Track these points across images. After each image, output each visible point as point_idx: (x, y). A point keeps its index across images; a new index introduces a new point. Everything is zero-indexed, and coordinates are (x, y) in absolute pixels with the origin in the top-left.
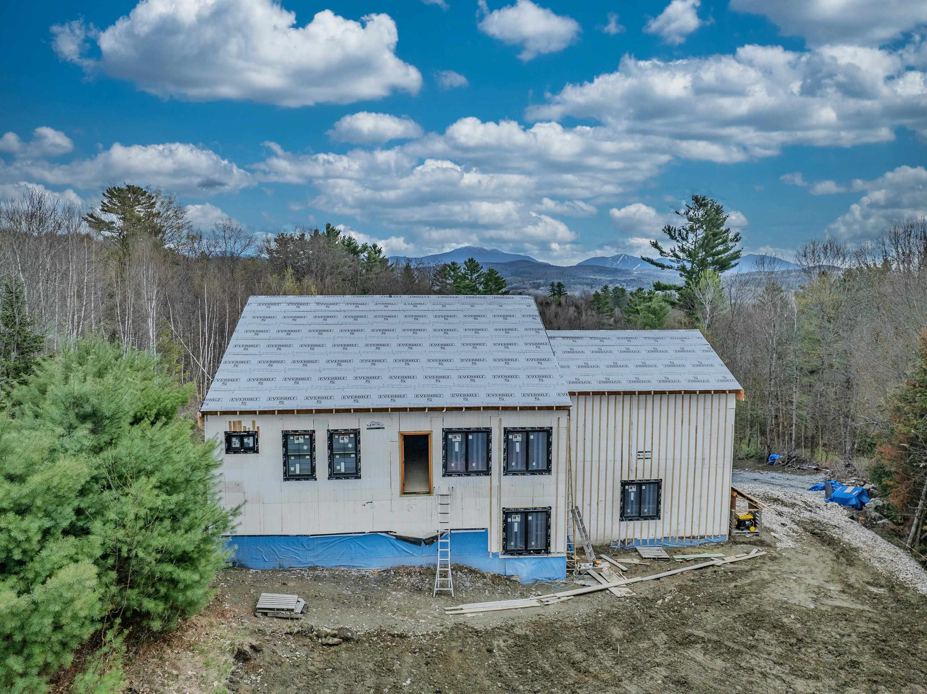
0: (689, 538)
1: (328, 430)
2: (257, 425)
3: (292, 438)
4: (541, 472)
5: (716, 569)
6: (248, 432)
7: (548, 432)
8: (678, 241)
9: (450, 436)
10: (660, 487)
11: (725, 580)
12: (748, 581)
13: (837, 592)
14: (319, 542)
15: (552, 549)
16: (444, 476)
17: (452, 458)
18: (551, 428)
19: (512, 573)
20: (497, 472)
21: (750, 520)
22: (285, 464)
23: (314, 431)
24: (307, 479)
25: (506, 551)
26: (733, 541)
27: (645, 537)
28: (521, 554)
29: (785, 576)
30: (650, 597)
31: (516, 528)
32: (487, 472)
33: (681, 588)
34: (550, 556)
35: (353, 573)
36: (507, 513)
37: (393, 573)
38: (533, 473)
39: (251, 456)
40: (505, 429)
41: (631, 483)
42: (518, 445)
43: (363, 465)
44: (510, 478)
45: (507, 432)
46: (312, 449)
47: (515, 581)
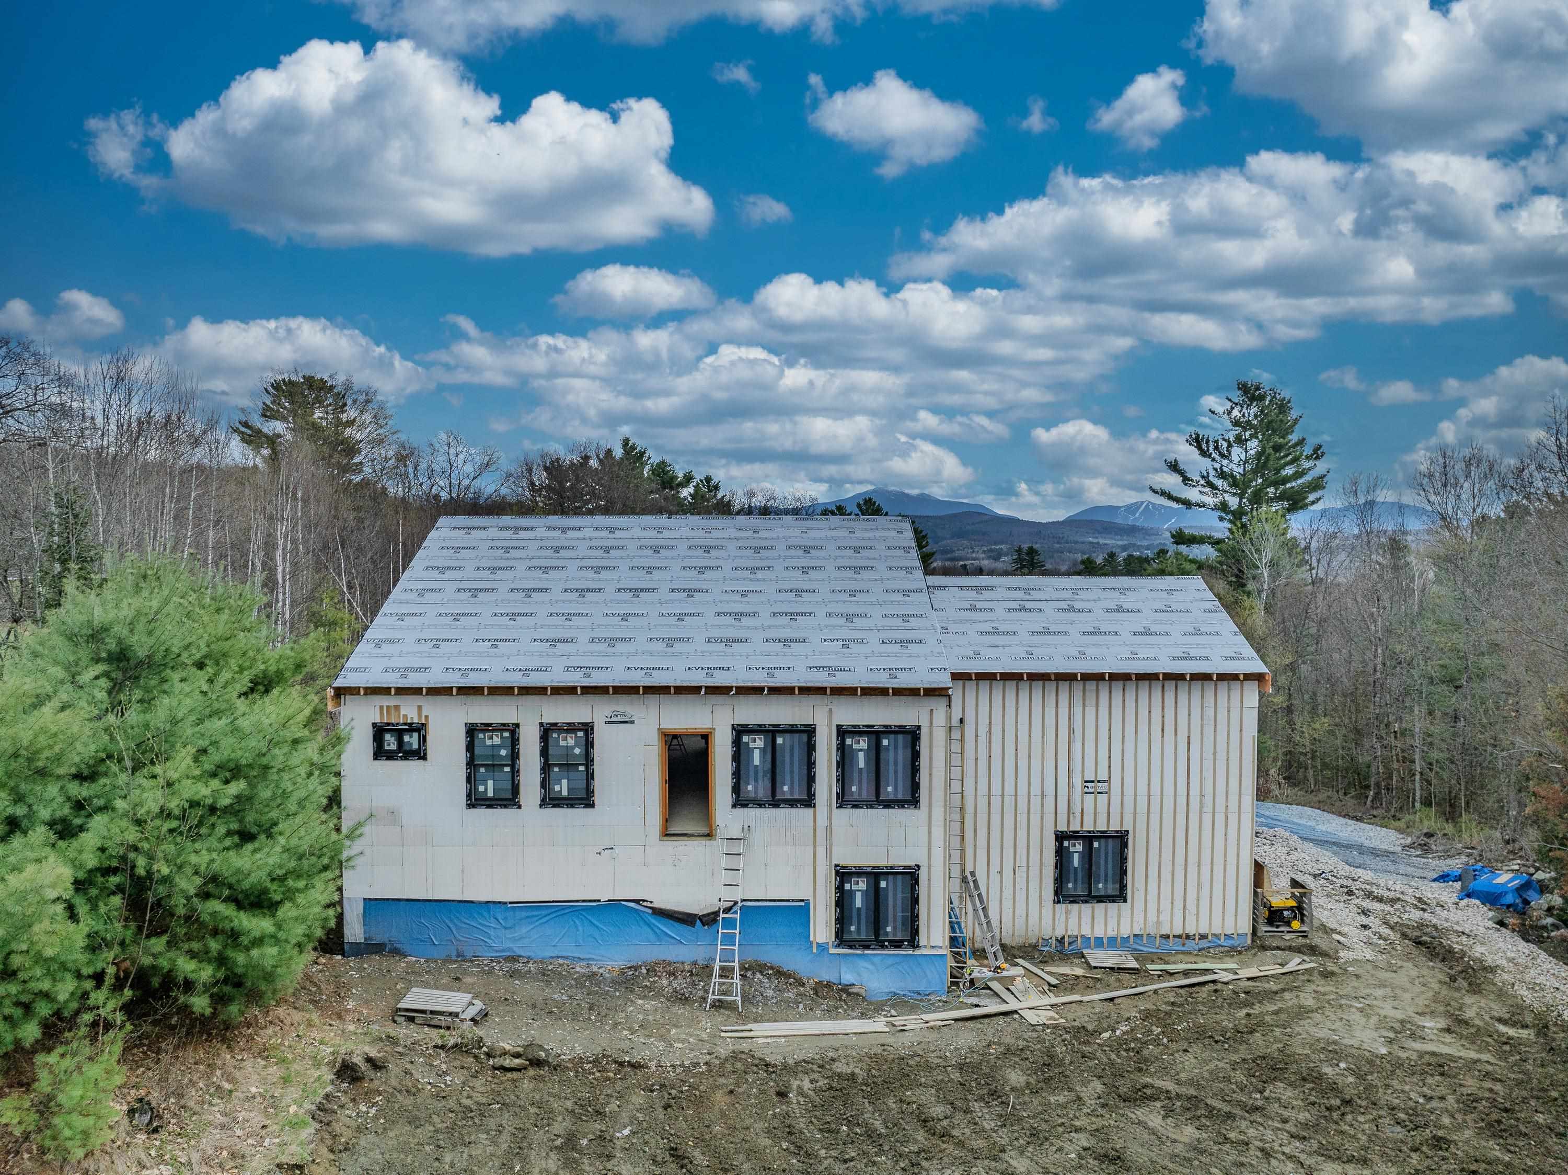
0: (1180, 937)
1: (541, 724)
2: (424, 714)
3: (481, 736)
4: (900, 804)
5: (1219, 986)
6: (411, 724)
7: (912, 735)
8: (1214, 460)
9: (745, 739)
10: (1125, 845)
11: (1230, 1005)
12: (1273, 1008)
13: (1435, 1031)
14: (524, 914)
15: (922, 940)
16: (734, 806)
17: (748, 777)
18: (919, 727)
19: (852, 981)
20: (826, 803)
21: (1291, 909)
22: (469, 780)
23: (517, 725)
24: (505, 806)
25: (842, 938)
26: (1258, 944)
27: (1099, 932)
28: (867, 947)
29: (1343, 1002)
30: (1090, 1027)
31: (859, 902)
32: (809, 801)
33: (1147, 1015)
34: (917, 952)
35: (578, 969)
36: (843, 874)
37: (644, 971)
38: (888, 804)
39: (413, 765)
40: (839, 727)
41: (1074, 836)
42: (861, 756)
43: (598, 784)
44: (848, 812)
45: (842, 732)
46: (514, 755)
47: (858, 994)
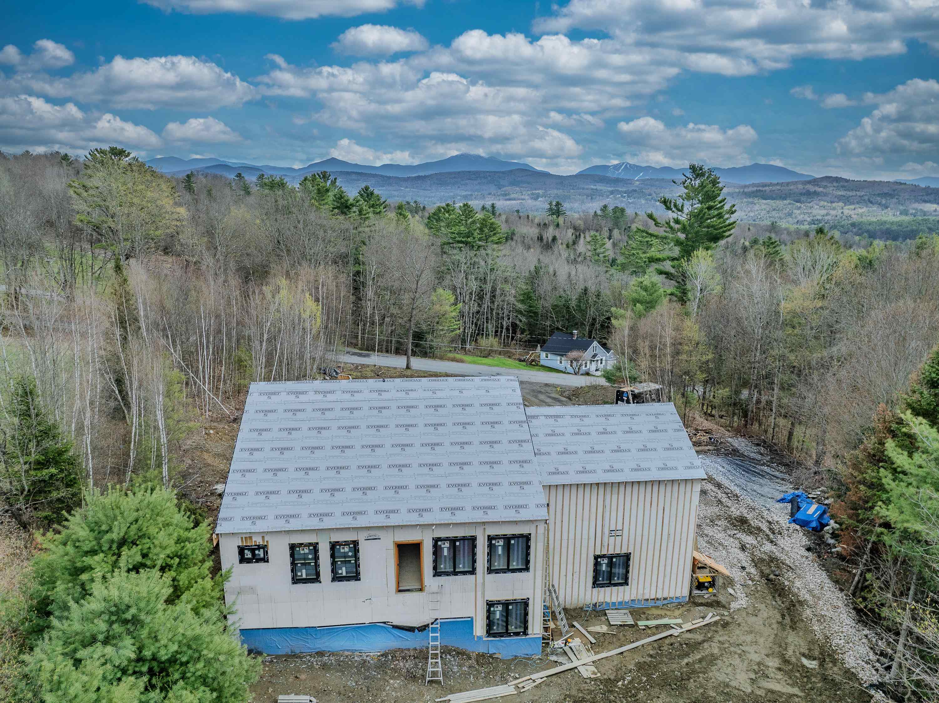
0: (654, 599)
1: (330, 542)
2: (266, 539)
3: (298, 549)
4: (520, 570)
5: (673, 640)
6: (258, 546)
7: (527, 538)
8: (673, 212)
9: (439, 543)
10: (628, 559)
11: (678, 657)
12: (698, 657)
13: (774, 670)
14: (326, 632)
15: (530, 631)
16: (434, 576)
17: (441, 561)
18: (530, 534)
19: (495, 652)
20: (482, 572)
22: (292, 571)
23: (317, 543)
24: (313, 583)
25: (489, 632)
26: (693, 602)
27: (614, 600)
28: (502, 636)
29: (732, 649)
30: (612, 677)
31: (498, 616)
32: (473, 572)
33: (640, 666)
34: (528, 637)
35: (356, 658)
36: (490, 604)
37: (390, 658)
38: (514, 571)
39: (262, 565)
40: (489, 536)
41: (603, 556)
42: (500, 548)
43: (362, 569)
44: (493, 575)
45: (490, 538)
46: (316, 558)
47: (497, 658)
